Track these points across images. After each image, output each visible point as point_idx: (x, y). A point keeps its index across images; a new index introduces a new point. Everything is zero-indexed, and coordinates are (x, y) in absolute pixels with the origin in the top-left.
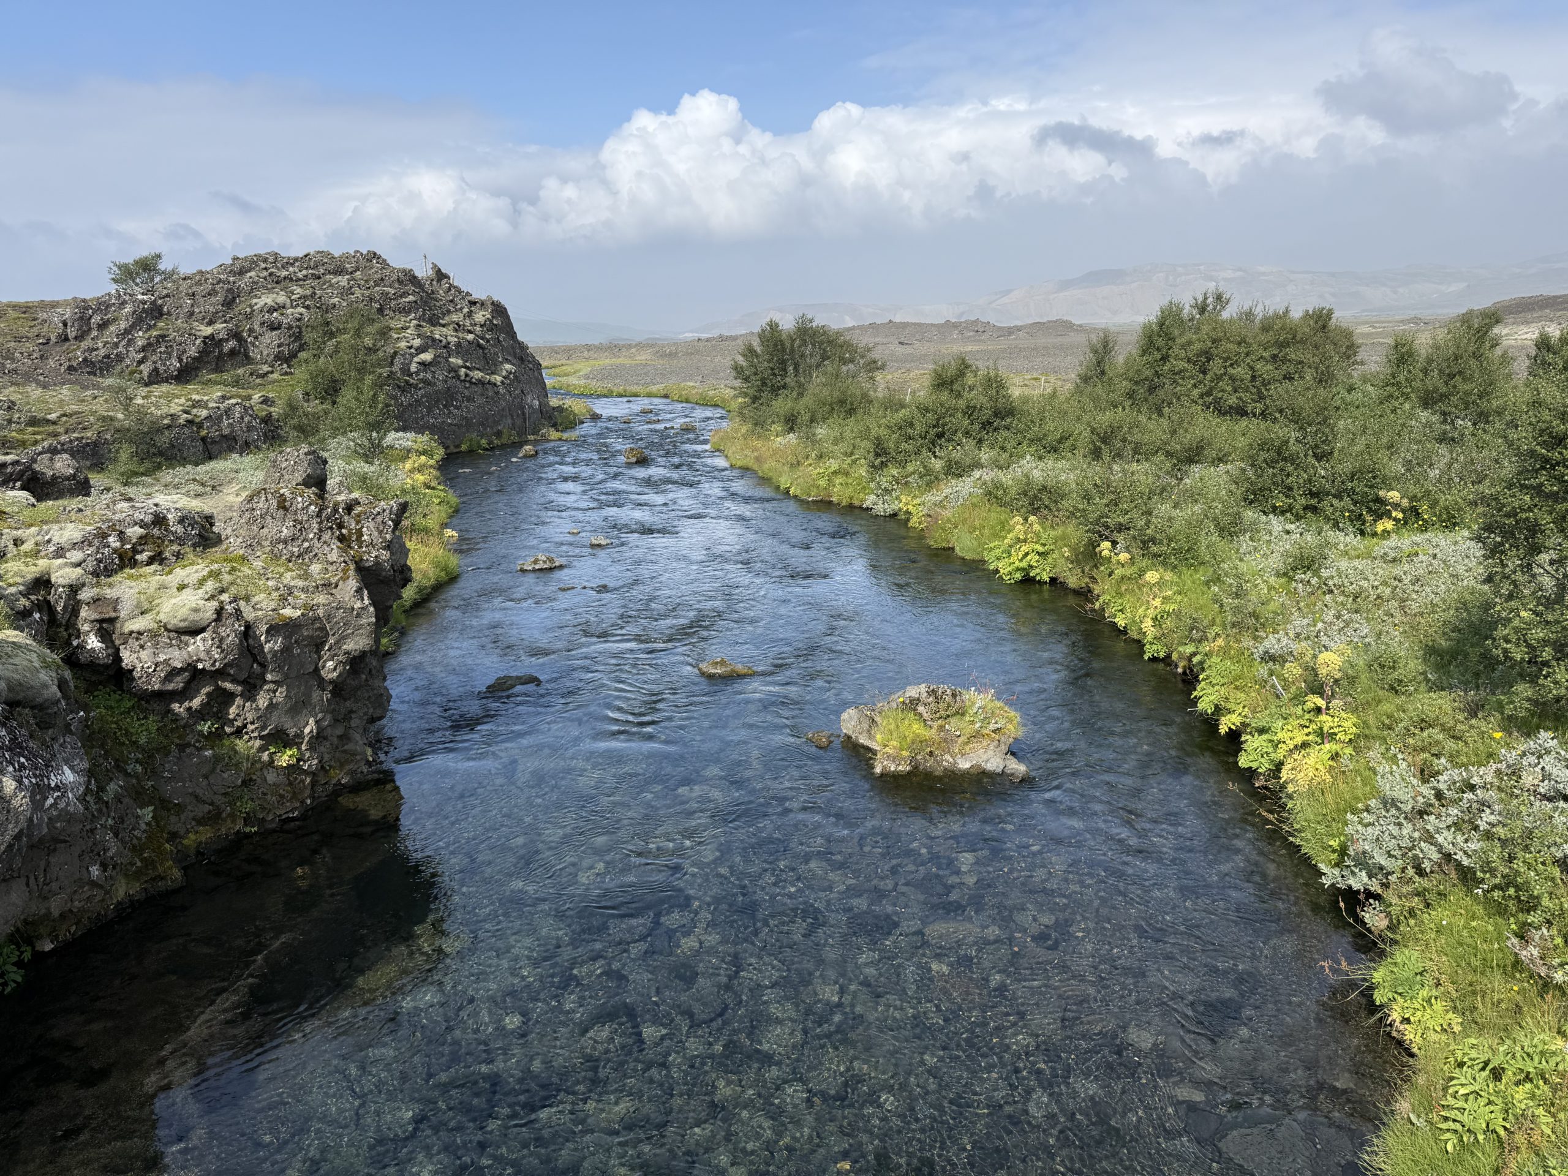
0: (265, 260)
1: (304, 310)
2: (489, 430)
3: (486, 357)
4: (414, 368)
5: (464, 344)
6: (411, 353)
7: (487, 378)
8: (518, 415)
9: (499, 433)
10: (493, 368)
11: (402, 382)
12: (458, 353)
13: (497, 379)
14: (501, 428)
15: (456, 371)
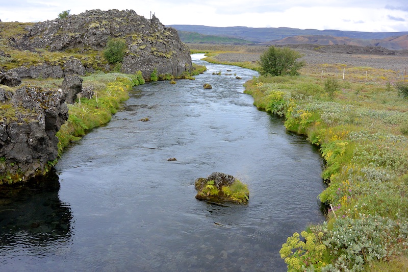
0: (96, 12)
1: (104, 29)
2: (162, 74)
3: (166, 48)
4: (138, 50)
5: (158, 43)
6: (138, 46)
7: (164, 55)
8: (175, 69)
9: (166, 75)
10: (168, 52)
11: (133, 55)
12: (155, 46)
13: (169, 56)
14: (167, 73)
15: (153, 52)
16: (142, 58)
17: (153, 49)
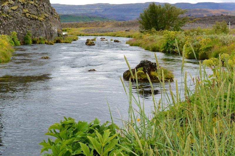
2: (36, 38)
3: (37, 10)
4: (10, 11)
5: (30, 5)
6: (9, 6)
7: (37, 17)
8: (48, 34)
9: (40, 39)
10: (40, 15)
11: (5, 16)
12: (27, 8)
13: (41, 19)
14: (41, 37)
15: (25, 14)
16: (15, 20)
17: (26, 11)
